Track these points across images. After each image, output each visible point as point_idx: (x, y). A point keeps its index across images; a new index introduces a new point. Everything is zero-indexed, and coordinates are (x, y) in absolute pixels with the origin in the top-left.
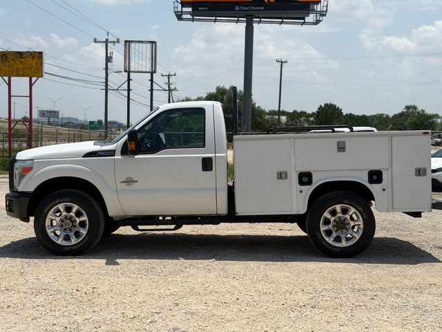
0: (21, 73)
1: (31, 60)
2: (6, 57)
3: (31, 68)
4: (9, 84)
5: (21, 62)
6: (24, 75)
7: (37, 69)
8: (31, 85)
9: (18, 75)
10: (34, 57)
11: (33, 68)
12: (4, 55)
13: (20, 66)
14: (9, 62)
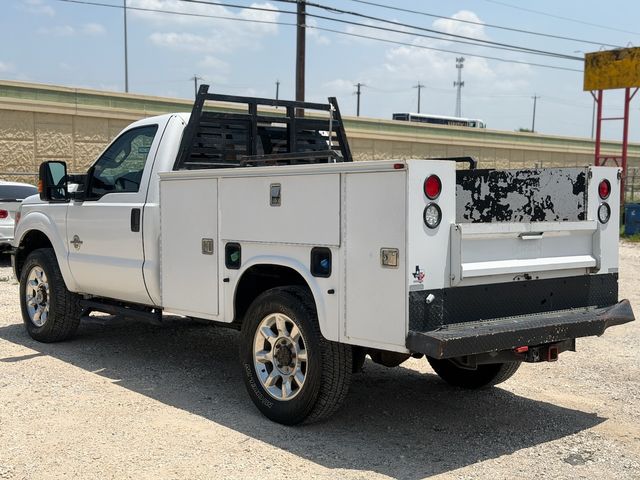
0: (615, 83)
1: (629, 61)
2: (598, 61)
3: (628, 74)
4: (599, 101)
5: (616, 66)
6: (618, 86)
7: (637, 75)
8: (628, 99)
9: (611, 87)
10: (632, 57)
11: (631, 74)
12: (594, 58)
13: (614, 72)
14: (600, 68)
